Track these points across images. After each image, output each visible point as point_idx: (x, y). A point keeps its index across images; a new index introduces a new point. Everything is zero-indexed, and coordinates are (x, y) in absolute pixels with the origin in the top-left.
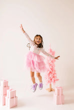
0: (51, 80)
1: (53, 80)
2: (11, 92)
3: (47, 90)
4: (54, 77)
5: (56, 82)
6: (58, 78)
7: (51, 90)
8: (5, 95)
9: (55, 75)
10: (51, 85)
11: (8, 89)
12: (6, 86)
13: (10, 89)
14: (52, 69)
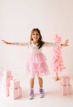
0: (57, 68)
1: (59, 69)
2: (14, 83)
3: (53, 78)
4: (60, 65)
5: (63, 70)
6: (64, 66)
7: (58, 79)
8: (9, 85)
9: (62, 63)
10: (57, 73)
11: (12, 79)
12: (9, 76)
13: (14, 79)
14: (58, 57)
